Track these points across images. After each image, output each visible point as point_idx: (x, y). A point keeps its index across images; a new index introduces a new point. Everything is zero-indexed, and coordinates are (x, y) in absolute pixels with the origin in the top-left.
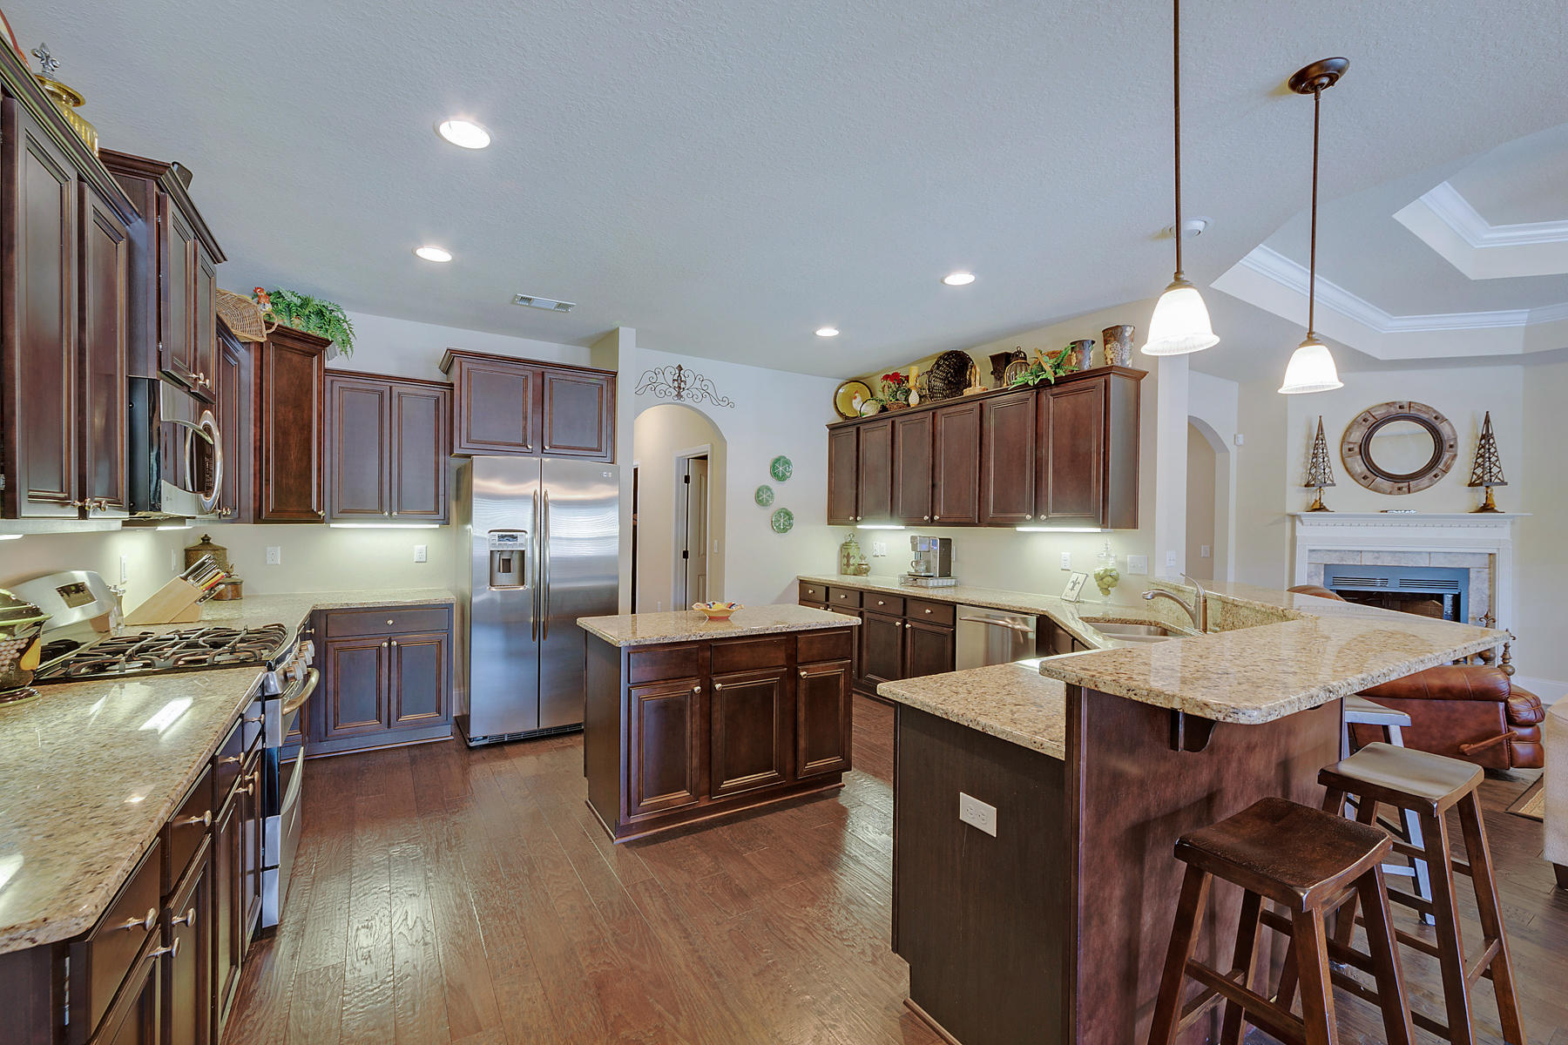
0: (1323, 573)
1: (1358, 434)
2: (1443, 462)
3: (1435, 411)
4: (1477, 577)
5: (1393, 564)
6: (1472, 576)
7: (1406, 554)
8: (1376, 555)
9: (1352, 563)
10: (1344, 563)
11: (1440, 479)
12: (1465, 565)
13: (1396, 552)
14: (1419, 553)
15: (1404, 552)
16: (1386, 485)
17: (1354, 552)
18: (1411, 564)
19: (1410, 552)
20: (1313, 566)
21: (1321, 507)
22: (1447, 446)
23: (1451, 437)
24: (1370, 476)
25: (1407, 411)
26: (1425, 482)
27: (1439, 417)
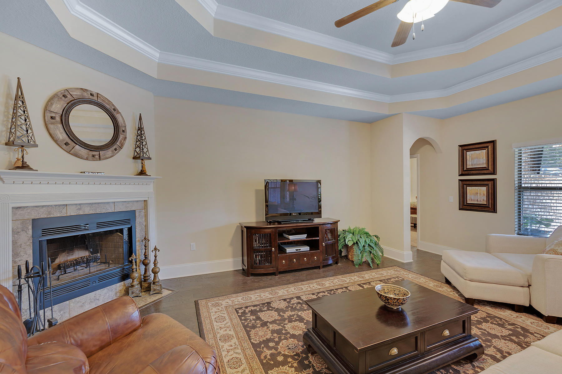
0: (30, 226)
1: (59, 106)
2: (119, 141)
4: (139, 215)
5: (91, 212)
6: (137, 214)
7: (100, 205)
8: (79, 207)
9: (59, 215)
10: (52, 216)
11: (118, 152)
12: (133, 208)
13: (93, 204)
14: (108, 203)
15: (98, 203)
16: (84, 152)
17: (60, 206)
18: (104, 211)
19: (102, 203)
20: (19, 222)
21: (24, 166)
22: (121, 130)
23: (123, 125)
24: (71, 143)
25: (96, 99)
26: (109, 153)
27: (116, 110)
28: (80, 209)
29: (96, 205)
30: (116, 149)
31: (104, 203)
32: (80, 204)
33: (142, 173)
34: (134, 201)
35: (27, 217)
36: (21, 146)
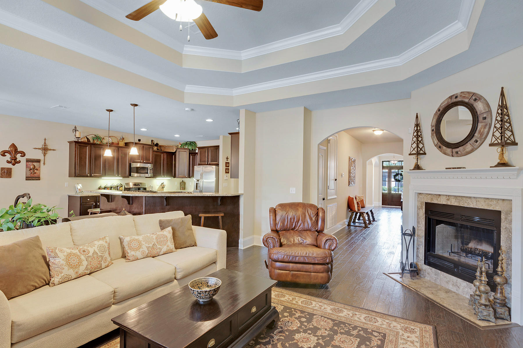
0: (424, 207)
1: (436, 119)
2: (476, 131)
3: (474, 94)
4: (506, 218)
5: (456, 204)
7: (463, 198)
8: (448, 197)
11: (481, 144)
12: (497, 208)
13: (458, 196)
14: (470, 198)
15: (462, 197)
16: (449, 150)
17: (437, 195)
18: (466, 205)
19: (464, 197)
20: (420, 203)
21: (417, 167)
22: (481, 119)
23: (483, 111)
24: (441, 145)
25: (459, 99)
26: (468, 147)
27: (477, 98)
28: (448, 200)
29: (460, 198)
30: (476, 141)
31: (467, 197)
32: (449, 196)
33: (503, 164)
34: (499, 199)
35: (423, 200)
36: (419, 153)
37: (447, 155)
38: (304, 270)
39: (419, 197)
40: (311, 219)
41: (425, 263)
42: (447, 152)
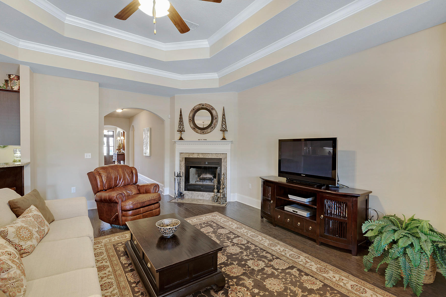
0: (184, 160)
1: (192, 114)
2: (213, 124)
3: (212, 106)
4: (224, 161)
5: (202, 157)
6: (222, 160)
8: (198, 154)
9: (191, 157)
10: (190, 157)
11: (214, 129)
12: (220, 157)
14: (209, 153)
16: (199, 131)
17: (192, 153)
18: (207, 157)
19: (206, 153)
20: (181, 158)
21: (181, 139)
22: (215, 118)
23: (216, 115)
24: (195, 128)
25: (204, 107)
26: (209, 130)
27: (213, 109)
28: (198, 155)
29: (204, 154)
30: (212, 128)
31: (207, 153)
32: (198, 153)
33: (224, 139)
34: (221, 153)
35: (183, 156)
36: (181, 131)
37: (198, 133)
38: (149, 210)
39: (181, 155)
40: (129, 176)
41: (185, 190)
42: (198, 131)
